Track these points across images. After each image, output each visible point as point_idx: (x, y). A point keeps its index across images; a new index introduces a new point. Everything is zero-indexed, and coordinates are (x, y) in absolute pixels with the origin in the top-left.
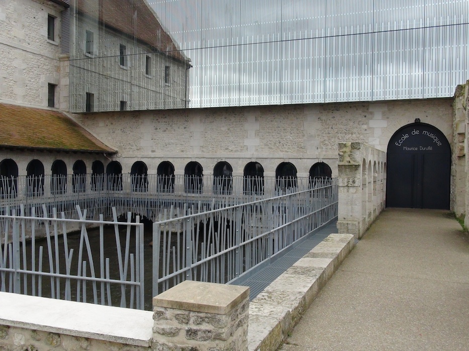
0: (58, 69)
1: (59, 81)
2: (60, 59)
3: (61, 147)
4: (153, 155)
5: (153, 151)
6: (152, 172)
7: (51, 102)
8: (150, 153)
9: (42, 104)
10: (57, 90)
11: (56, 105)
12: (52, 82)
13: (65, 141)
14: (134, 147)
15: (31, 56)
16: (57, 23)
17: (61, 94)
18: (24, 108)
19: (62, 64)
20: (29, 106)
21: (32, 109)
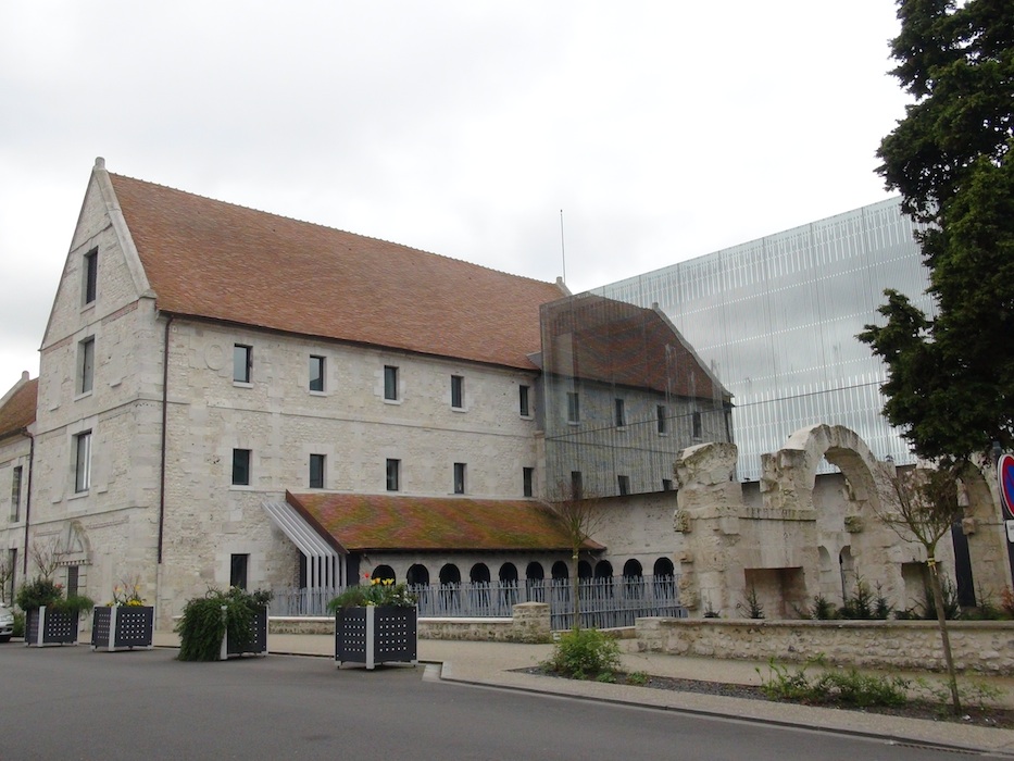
0: (534, 448)
1: (536, 463)
2: (536, 436)
3: (535, 546)
4: (647, 550)
5: (647, 545)
6: (648, 572)
7: (528, 490)
8: (644, 547)
9: (517, 494)
10: (534, 474)
11: (534, 494)
12: (528, 466)
13: (540, 539)
14: (626, 542)
15: (502, 439)
16: (531, 394)
17: (539, 479)
18: (497, 502)
19: (538, 441)
20: (503, 499)
21: (505, 501)
